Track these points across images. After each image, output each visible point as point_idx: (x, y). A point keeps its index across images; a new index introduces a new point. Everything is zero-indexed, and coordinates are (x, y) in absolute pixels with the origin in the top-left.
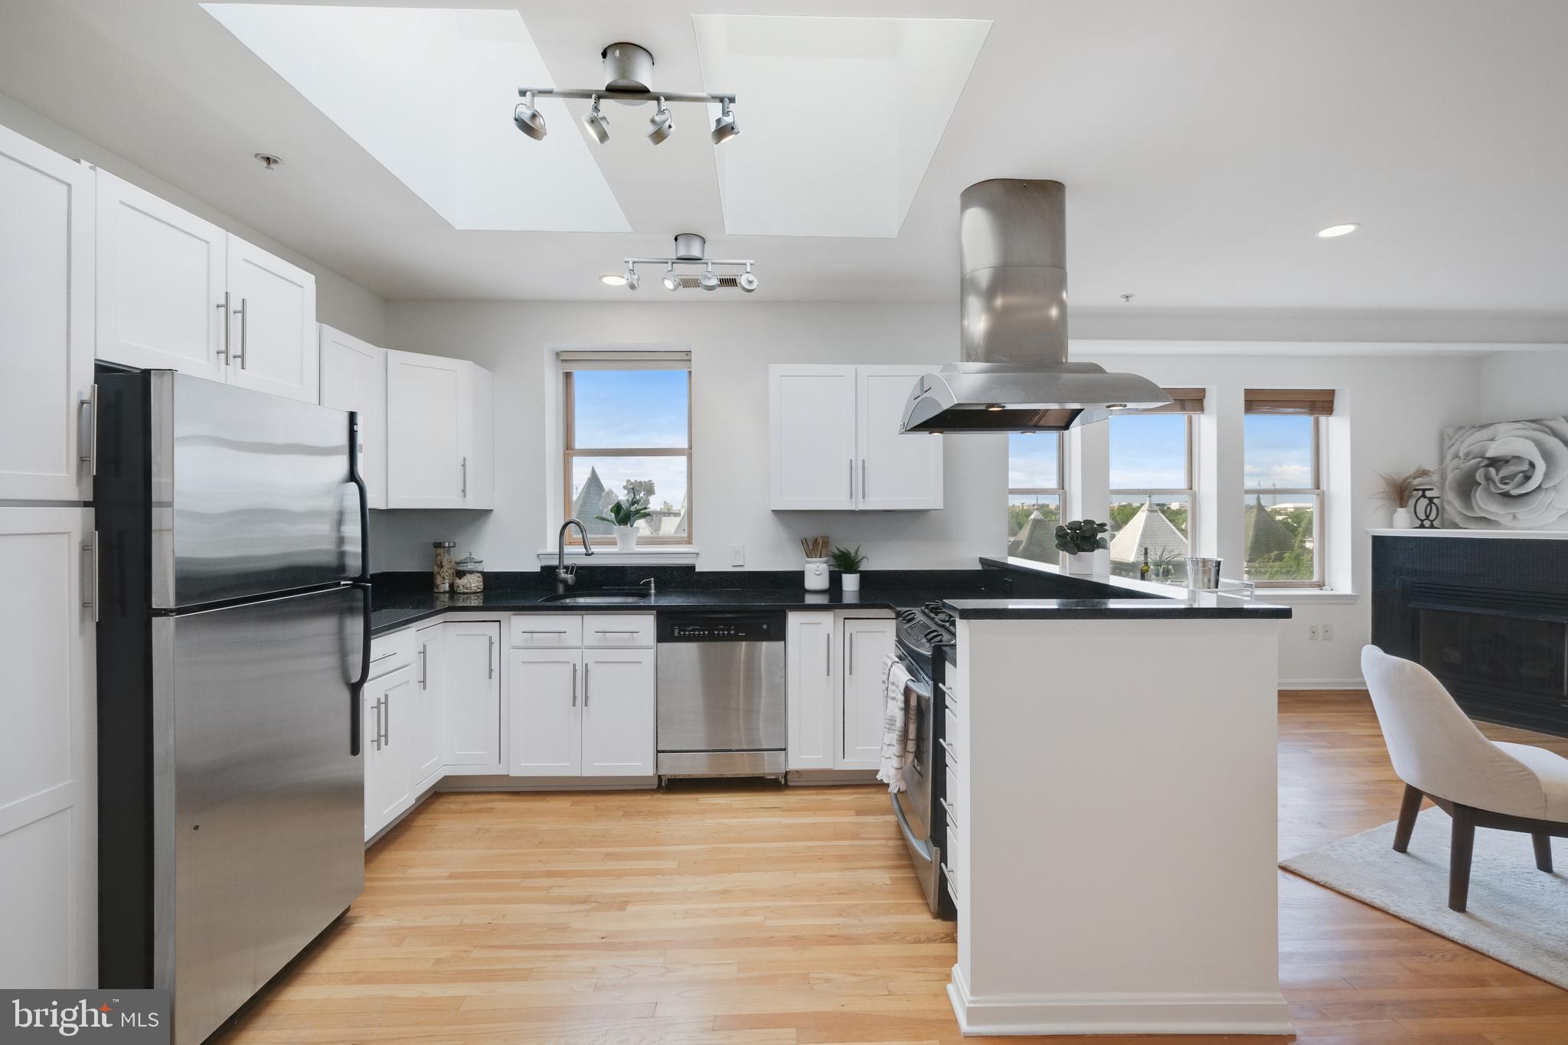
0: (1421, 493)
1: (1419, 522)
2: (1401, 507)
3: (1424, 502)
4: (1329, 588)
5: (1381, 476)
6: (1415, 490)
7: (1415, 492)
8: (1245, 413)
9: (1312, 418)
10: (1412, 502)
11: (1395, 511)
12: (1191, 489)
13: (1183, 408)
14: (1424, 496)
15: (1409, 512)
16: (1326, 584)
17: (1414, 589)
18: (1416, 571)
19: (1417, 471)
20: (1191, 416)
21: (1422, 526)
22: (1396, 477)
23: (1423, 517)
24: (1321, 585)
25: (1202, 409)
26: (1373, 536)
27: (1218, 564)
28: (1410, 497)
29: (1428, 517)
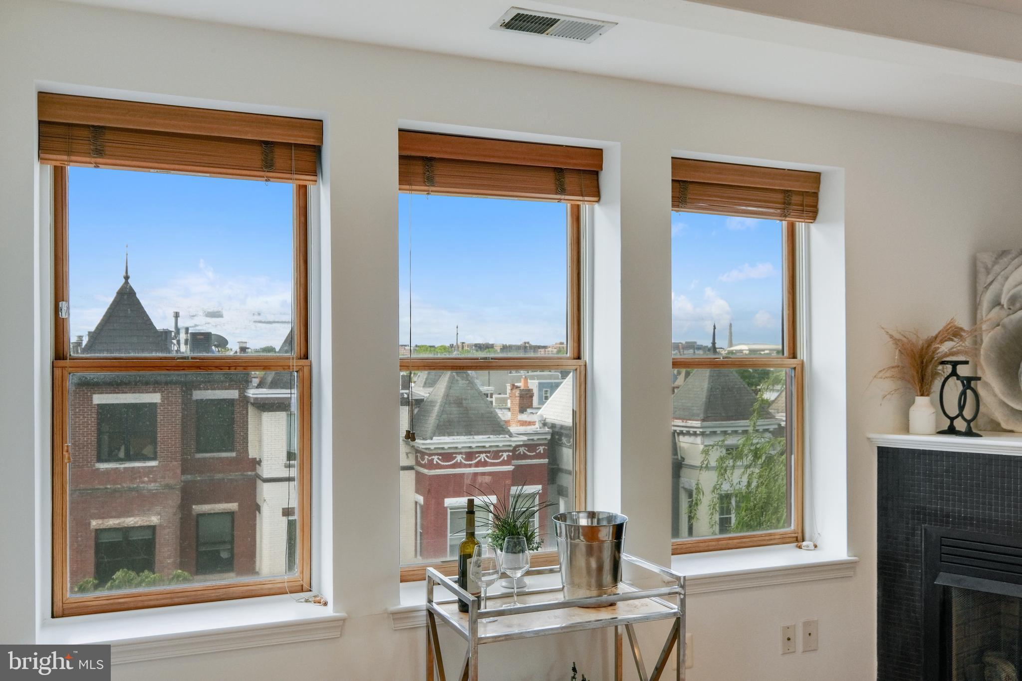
0: (949, 368)
1: (947, 422)
2: (922, 395)
3: (954, 388)
4: (811, 544)
5: (891, 337)
6: (943, 363)
7: (940, 367)
8: (673, 206)
9: (785, 223)
10: (937, 384)
11: (912, 402)
12: (579, 358)
13: (561, 189)
14: (954, 373)
15: (932, 403)
16: (807, 535)
17: (945, 549)
18: (948, 516)
19: (946, 330)
20: (578, 207)
21: (951, 431)
22: (913, 338)
23: (953, 411)
24: (798, 539)
25: (596, 192)
26: (879, 447)
27: (619, 530)
28: (935, 375)
29: (960, 414)
